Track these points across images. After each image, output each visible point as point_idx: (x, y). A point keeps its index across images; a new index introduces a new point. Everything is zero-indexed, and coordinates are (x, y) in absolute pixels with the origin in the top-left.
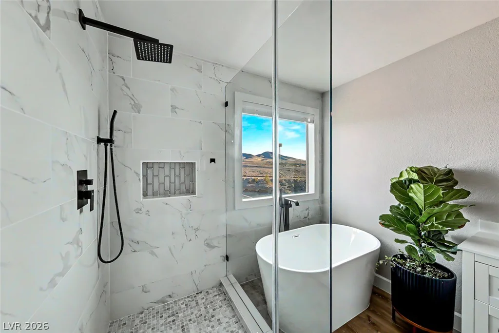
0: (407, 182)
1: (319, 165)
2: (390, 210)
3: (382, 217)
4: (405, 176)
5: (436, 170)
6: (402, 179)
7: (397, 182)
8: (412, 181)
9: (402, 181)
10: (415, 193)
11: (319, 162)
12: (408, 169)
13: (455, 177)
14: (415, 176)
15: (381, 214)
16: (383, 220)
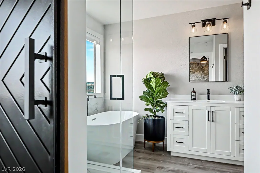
0: (149, 79)
1: (103, 74)
2: (143, 93)
3: (141, 97)
4: (148, 77)
5: (159, 73)
6: (148, 78)
7: (146, 79)
8: (151, 78)
9: (147, 79)
10: (152, 83)
11: (103, 72)
12: (150, 73)
13: (164, 76)
14: (152, 76)
15: (140, 96)
16: (141, 98)
